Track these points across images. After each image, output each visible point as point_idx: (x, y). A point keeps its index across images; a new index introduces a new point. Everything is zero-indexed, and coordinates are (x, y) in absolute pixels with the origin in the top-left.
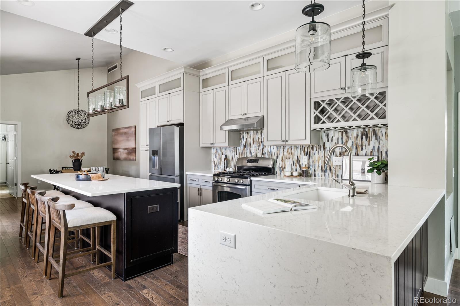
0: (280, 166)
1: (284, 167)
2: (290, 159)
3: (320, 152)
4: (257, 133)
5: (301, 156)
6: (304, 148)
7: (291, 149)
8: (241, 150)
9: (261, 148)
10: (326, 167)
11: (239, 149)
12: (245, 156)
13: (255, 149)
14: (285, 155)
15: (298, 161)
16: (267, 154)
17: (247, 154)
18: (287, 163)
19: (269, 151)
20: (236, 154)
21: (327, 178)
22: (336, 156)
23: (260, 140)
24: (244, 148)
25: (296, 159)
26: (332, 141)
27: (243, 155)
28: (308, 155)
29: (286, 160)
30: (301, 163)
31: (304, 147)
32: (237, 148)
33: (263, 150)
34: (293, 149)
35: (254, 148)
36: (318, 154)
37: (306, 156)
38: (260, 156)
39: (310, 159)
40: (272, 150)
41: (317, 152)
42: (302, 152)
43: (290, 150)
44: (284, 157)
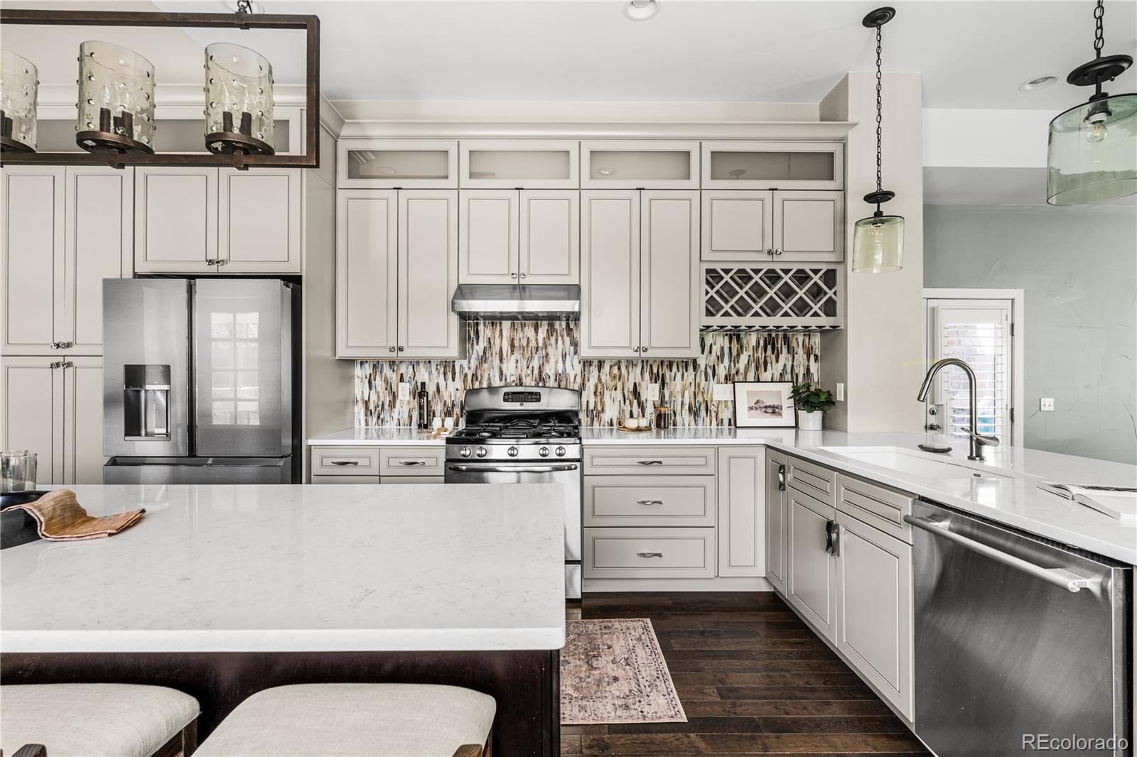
0: (591, 407)
1: (599, 408)
2: (616, 389)
3: (685, 374)
4: (523, 326)
5: (644, 384)
6: (651, 365)
7: (619, 368)
8: (470, 368)
9: (535, 363)
10: (697, 405)
11: (461, 366)
12: (485, 385)
13: (517, 367)
14: (603, 381)
15: (636, 393)
16: (553, 378)
17: (489, 379)
18: (607, 400)
19: (560, 372)
20: (454, 381)
21: (700, 426)
22: (718, 383)
23: (533, 344)
24: (481, 364)
25: (631, 389)
26: (710, 352)
27: (477, 383)
28: (659, 382)
29: (607, 393)
30: (643, 399)
31: (649, 363)
32: (456, 364)
33: (540, 368)
34: (623, 368)
35: (515, 365)
36: (683, 380)
37: (656, 382)
38: (533, 384)
39: (663, 389)
40: (569, 370)
41: (679, 375)
42: (647, 376)
43: (615, 370)
44: (599, 386)
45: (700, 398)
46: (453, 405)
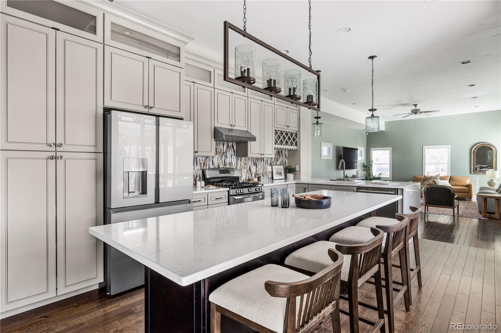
2: (245, 168)
4: (219, 144)
5: (252, 166)
7: (246, 161)
8: (202, 160)
9: (223, 159)
10: (264, 173)
11: (199, 159)
12: (208, 168)
13: (218, 160)
14: (242, 165)
15: (250, 170)
16: (228, 164)
17: (209, 165)
18: (243, 172)
19: (230, 162)
20: (197, 166)
21: (265, 180)
22: (269, 166)
23: (222, 151)
25: (249, 168)
27: (205, 166)
28: (255, 165)
29: (243, 170)
30: (252, 171)
31: (253, 159)
33: (225, 160)
34: (247, 160)
35: (217, 159)
36: (261, 165)
38: (223, 167)
39: (256, 168)
40: (233, 161)
41: (260, 163)
42: (253, 163)
43: (245, 162)
44: (241, 168)
45: (264, 171)
46: (197, 176)
